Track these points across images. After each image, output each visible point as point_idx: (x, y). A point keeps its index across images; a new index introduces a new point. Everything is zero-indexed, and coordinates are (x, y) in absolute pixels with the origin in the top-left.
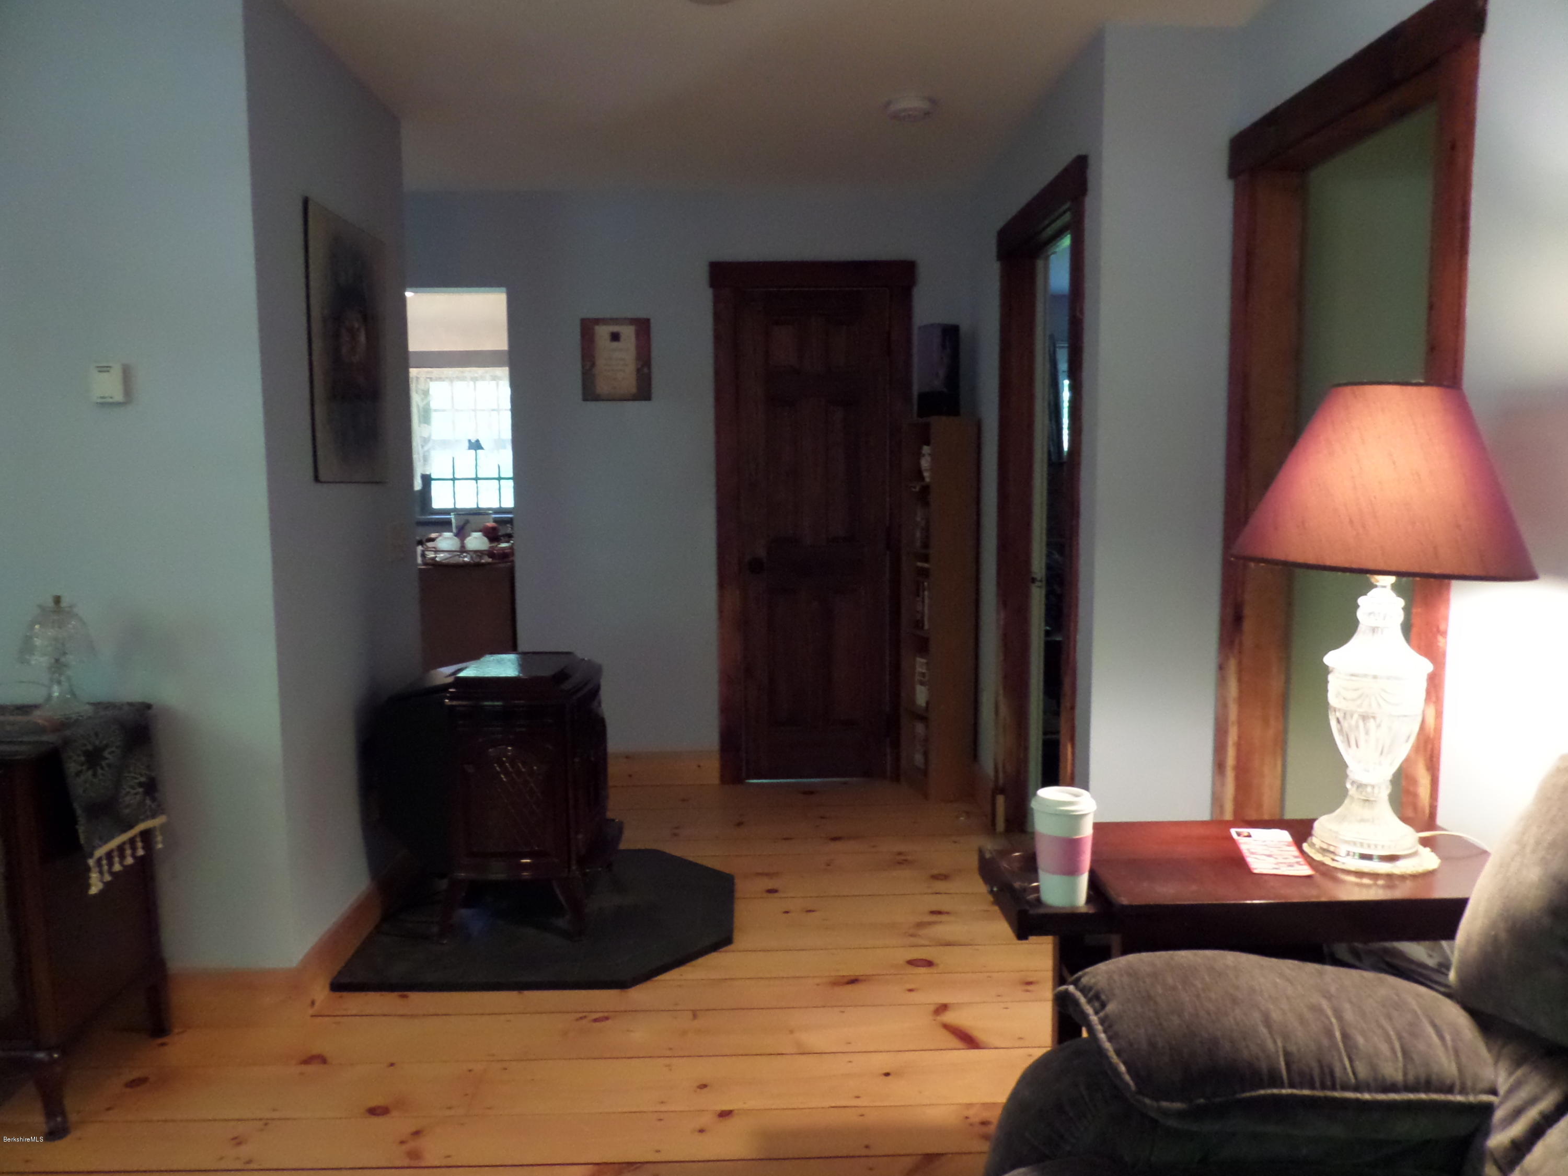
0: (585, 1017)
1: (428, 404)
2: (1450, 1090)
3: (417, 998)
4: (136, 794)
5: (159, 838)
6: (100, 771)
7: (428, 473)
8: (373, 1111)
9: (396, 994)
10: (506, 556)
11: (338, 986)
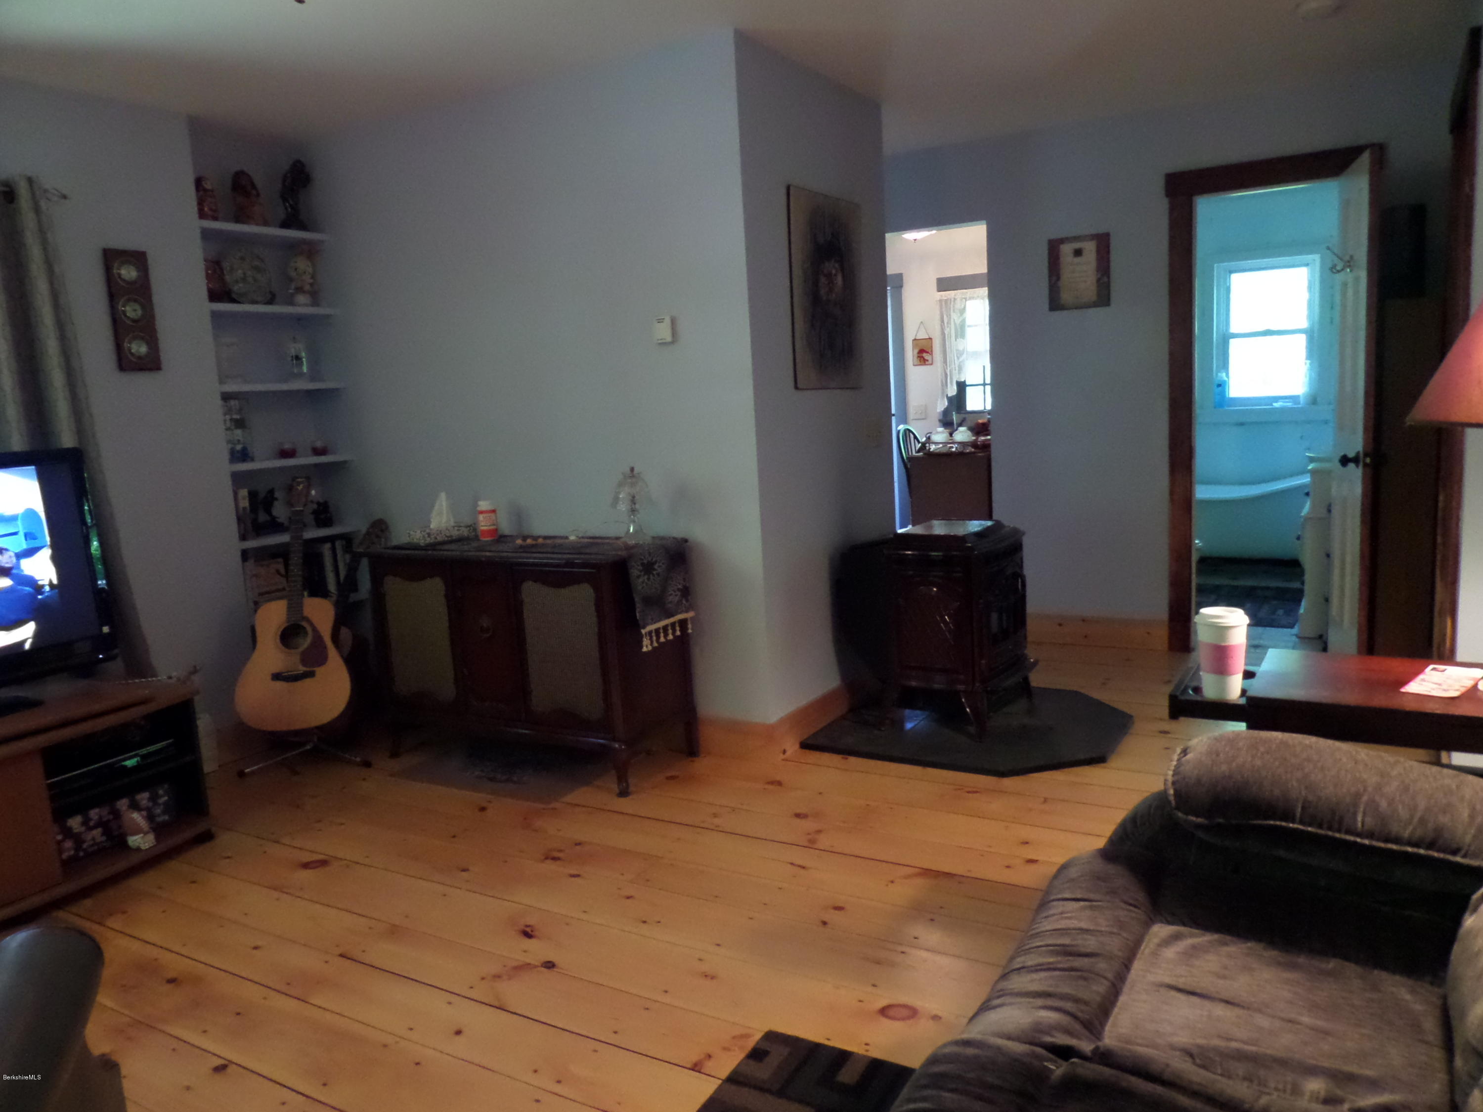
0: (962, 789)
1: (964, 321)
2: (1455, 852)
3: (853, 760)
4: (676, 595)
5: (690, 626)
6: (651, 577)
7: (963, 380)
8: (798, 816)
9: (841, 756)
10: (986, 447)
11: (806, 746)
